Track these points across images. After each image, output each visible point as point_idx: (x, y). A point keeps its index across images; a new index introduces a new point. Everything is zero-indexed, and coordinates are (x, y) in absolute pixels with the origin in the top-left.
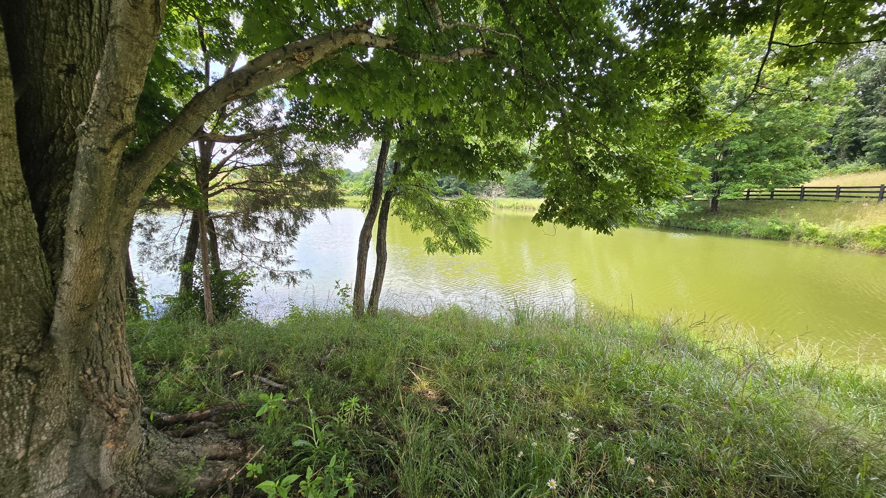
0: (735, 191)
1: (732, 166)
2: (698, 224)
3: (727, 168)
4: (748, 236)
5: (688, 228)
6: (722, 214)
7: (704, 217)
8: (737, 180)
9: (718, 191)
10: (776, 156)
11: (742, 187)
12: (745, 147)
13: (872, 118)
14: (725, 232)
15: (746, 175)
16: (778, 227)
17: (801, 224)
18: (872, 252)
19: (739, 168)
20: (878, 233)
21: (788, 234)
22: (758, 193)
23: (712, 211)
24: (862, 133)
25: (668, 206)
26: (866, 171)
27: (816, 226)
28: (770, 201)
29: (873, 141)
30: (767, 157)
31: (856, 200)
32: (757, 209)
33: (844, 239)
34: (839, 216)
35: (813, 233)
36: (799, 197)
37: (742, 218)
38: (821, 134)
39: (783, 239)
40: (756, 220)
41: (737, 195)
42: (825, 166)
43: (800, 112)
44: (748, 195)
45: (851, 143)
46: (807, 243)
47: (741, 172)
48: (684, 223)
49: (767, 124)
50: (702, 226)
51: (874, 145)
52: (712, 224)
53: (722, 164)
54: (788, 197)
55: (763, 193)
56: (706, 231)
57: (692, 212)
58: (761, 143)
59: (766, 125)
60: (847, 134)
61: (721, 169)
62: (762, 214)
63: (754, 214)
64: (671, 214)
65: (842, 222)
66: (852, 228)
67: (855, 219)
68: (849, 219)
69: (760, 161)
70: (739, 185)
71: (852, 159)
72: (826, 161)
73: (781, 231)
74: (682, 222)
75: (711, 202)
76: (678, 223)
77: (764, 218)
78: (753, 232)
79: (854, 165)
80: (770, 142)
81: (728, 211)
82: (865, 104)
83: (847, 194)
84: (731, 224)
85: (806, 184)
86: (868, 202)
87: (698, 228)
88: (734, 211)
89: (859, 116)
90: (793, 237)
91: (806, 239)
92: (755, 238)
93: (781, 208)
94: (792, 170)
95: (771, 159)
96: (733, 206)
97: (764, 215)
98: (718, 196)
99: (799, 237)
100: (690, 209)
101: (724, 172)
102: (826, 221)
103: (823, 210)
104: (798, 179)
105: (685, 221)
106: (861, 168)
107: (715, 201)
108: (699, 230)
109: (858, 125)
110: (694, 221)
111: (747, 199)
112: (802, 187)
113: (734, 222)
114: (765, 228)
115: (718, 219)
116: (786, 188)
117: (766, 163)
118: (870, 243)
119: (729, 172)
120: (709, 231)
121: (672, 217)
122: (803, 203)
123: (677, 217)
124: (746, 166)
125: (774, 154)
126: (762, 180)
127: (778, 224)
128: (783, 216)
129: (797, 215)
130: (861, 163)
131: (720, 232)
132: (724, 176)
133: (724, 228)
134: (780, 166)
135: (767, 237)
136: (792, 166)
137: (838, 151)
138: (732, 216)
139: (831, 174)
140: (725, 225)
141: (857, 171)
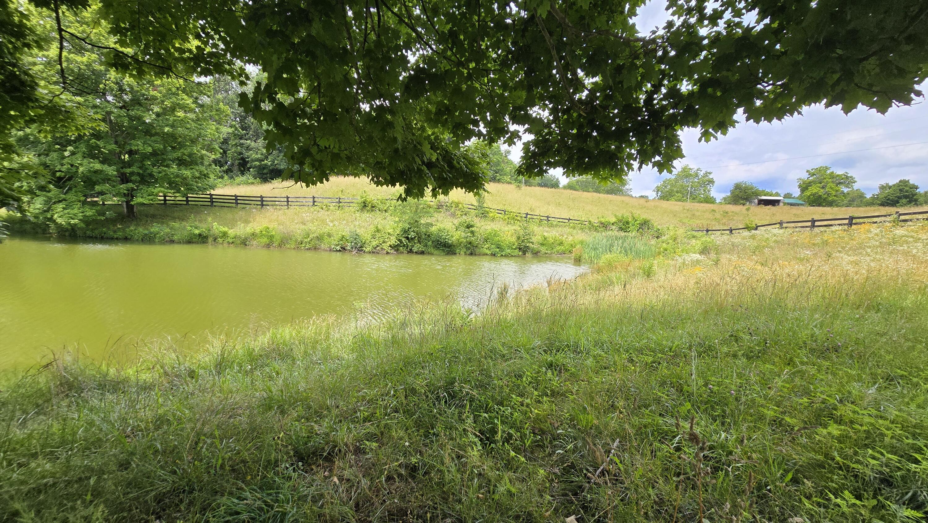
0: (149, 195)
1: (140, 168)
2: (115, 232)
3: (135, 169)
4: (172, 242)
5: (102, 238)
6: (141, 220)
7: (121, 224)
8: (149, 184)
9: (130, 194)
10: (181, 163)
11: (156, 191)
12: (150, 149)
13: (249, 142)
14: (148, 240)
15: (157, 179)
16: (197, 232)
17: (215, 227)
18: (264, 247)
19: (149, 171)
20: (264, 232)
21: (206, 237)
22: (173, 198)
23: (128, 216)
24: (246, 154)
25: (66, 211)
26: (253, 183)
27: (226, 229)
28: (187, 207)
29: (253, 161)
30: (173, 162)
31: (248, 206)
32: (176, 214)
33: (246, 238)
34: (240, 220)
35: (225, 234)
36: (209, 204)
37: (163, 223)
38: (213, 148)
39: (204, 242)
40: (176, 225)
41: (152, 200)
42: (226, 177)
43: (193, 124)
44: (165, 200)
45: (239, 159)
46: (222, 244)
47: (151, 175)
48: (96, 232)
49: (166, 129)
50: (120, 234)
51: (254, 163)
52: (131, 231)
53: (129, 164)
54: (201, 203)
55: (178, 199)
56: (126, 239)
57: (103, 218)
58: (165, 147)
59: (166, 131)
60: (235, 152)
61: (128, 170)
62: (182, 219)
63: (174, 219)
64: (72, 222)
65: (242, 225)
66: (249, 229)
67: (250, 222)
68: (247, 222)
69: (168, 166)
70: (151, 189)
71: (243, 174)
72: (226, 172)
73: (200, 235)
74: (92, 230)
75: (125, 206)
76: (88, 232)
77: (184, 223)
78: (175, 238)
79: (244, 178)
80: (173, 148)
81: (147, 216)
82: (243, 130)
83: (243, 202)
84: (152, 230)
85: (213, 192)
86: (255, 208)
87: (115, 236)
88: (153, 216)
89: (241, 139)
90: (210, 240)
91: (220, 240)
92: (179, 243)
93: (198, 213)
94: (199, 178)
95: (179, 165)
96: (152, 211)
97: (183, 220)
98: (132, 200)
99: (215, 239)
100: (99, 215)
101: (132, 173)
102: (232, 224)
103: (228, 215)
104: (205, 187)
105: (96, 229)
106: (249, 181)
107: (130, 208)
108: (117, 239)
109: (241, 145)
110: (109, 229)
111: (165, 204)
112: (210, 194)
113: (155, 228)
114: (185, 233)
115: (137, 225)
116: (197, 194)
117: (174, 168)
118: (261, 240)
119: (139, 174)
120: (130, 239)
121: (75, 225)
122: (214, 208)
123: (83, 225)
124: (155, 169)
125: (180, 160)
126: (173, 185)
127: (196, 228)
128: (199, 221)
129: (210, 219)
130: (248, 178)
131: (142, 240)
132: (133, 178)
133: (146, 235)
134: (187, 173)
135: (189, 242)
136: (197, 174)
137: (232, 165)
138: (152, 222)
139: (231, 184)
140: (146, 232)
141: (248, 184)
